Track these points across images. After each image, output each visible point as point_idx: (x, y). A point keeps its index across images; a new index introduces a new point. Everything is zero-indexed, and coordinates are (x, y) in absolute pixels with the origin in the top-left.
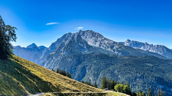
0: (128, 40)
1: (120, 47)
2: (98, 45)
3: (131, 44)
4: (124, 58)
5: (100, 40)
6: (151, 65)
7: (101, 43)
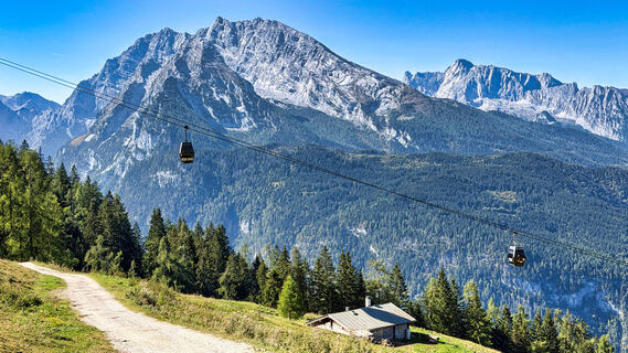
0: (460, 61)
1: (408, 108)
2: (306, 95)
3: (472, 86)
4: (408, 166)
5: (318, 72)
6: (510, 197)
7: (319, 87)
